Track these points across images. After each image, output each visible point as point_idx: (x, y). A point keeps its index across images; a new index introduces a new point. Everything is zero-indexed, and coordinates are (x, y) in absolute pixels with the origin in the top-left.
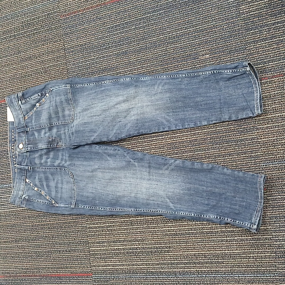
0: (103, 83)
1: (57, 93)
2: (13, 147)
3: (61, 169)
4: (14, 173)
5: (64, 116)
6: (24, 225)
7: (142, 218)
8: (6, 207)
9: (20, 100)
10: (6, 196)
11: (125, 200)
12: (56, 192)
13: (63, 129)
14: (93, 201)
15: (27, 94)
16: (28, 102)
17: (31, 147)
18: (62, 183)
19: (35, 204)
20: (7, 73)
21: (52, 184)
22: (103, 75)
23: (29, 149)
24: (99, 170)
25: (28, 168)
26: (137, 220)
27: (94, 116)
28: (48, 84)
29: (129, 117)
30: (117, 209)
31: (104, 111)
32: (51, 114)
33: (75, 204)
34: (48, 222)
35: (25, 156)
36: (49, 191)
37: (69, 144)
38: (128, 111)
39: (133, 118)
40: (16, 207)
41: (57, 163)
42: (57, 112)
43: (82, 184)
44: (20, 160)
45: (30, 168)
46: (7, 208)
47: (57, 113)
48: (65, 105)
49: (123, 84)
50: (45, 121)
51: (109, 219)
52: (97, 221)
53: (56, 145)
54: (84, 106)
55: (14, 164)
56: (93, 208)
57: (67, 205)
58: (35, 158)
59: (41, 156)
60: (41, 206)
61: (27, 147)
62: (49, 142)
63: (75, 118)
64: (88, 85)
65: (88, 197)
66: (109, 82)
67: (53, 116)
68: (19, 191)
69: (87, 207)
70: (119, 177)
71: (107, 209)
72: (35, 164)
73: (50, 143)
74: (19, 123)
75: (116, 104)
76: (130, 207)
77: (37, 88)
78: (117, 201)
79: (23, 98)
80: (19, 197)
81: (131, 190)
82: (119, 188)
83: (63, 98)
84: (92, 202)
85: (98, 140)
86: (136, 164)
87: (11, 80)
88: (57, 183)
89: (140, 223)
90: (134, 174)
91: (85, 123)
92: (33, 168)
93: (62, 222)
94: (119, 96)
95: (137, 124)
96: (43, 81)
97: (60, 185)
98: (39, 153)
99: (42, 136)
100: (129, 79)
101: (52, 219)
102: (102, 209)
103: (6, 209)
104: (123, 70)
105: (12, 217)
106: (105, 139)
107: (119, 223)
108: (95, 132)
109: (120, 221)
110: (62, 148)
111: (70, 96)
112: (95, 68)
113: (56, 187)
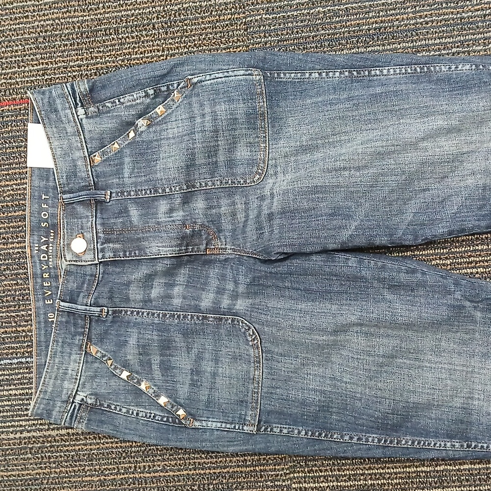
0: (378, 72)
1: (217, 92)
2: (44, 247)
3: (221, 319)
4: (43, 325)
5: (231, 164)
6: (73, 480)
7: (477, 466)
8: (9, 427)
9: (82, 106)
10: (11, 392)
11: (433, 416)
12: (194, 384)
13: (224, 202)
14: (321, 414)
15: (104, 87)
16: (109, 112)
17: (115, 251)
18: (217, 361)
19: (120, 421)
20: (27, 17)
21: (183, 362)
22: (370, 49)
23: (109, 254)
24: (355, 329)
25: (101, 311)
26: (458, 470)
27: (345, 169)
28: (182, 64)
29: (457, 178)
30: (403, 442)
31: (380, 155)
32: (193, 154)
33: (259, 422)
34: (157, 472)
35: (91, 275)
36: (167, 381)
37: (253, 245)
38: (456, 160)
39: (470, 181)
40: (46, 427)
41: (207, 301)
42: (213, 149)
43: (285, 366)
44: (73, 285)
45: (108, 312)
46: (11, 429)
47: (212, 152)
48: (241, 130)
49: (448, 80)
50: (173, 174)
51: (367, 467)
52: (326, 470)
53: (203, 247)
54: (304, 138)
55: (44, 299)
56: (320, 435)
57: (231, 423)
58: (128, 284)
59: (149, 279)
60: (140, 427)
61: (103, 250)
62: (183, 238)
63: (271, 171)
64: (324, 75)
65: (303, 403)
66: (398, 71)
67: (200, 160)
68: (63, 380)
69: (301, 432)
70: (418, 351)
71: (370, 439)
72: (128, 300)
73: (185, 240)
74: (73, 174)
75: (423, 139)
76: (450, 437)
77: (144, 73)
78: (406, 418)
79: (92, 98)
80: (64, 397)
81: (453, 389)
82: (418, 382)
83: (241, 108)
84: (316, 418)
85: (361, 241)
86: (479, 314)
87: (41, 40)
88: (199, 358)
89: (467, 480)
90: (464, 342)
91: (316, 190)
92: (114, 312)
93: (208, 471)
94: (433, 114)
95: (484, 199)
96: (160, 54)
97: (208, 367)
98: (144, 270)
99: (162, 218)
100: (468, 67)
101: (173, 463)
102: (351, 438)
103: (7, 432)
104: (438, 41)
105: (30, 456)
106: (383, 240)
107: (401, 478)
108: (349, 217)
109: (403, 473)
110: (222, 257)
111: (262, 104)
112: (342, 27)
113: (196, 372)
